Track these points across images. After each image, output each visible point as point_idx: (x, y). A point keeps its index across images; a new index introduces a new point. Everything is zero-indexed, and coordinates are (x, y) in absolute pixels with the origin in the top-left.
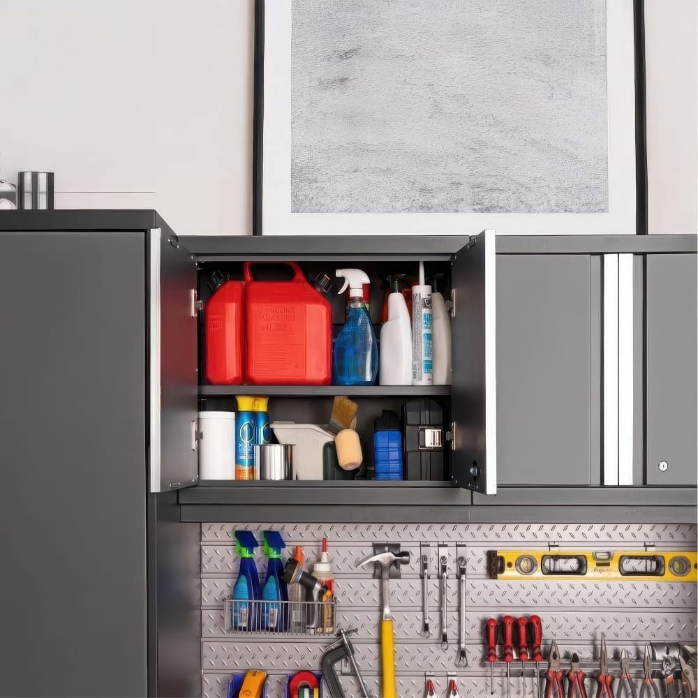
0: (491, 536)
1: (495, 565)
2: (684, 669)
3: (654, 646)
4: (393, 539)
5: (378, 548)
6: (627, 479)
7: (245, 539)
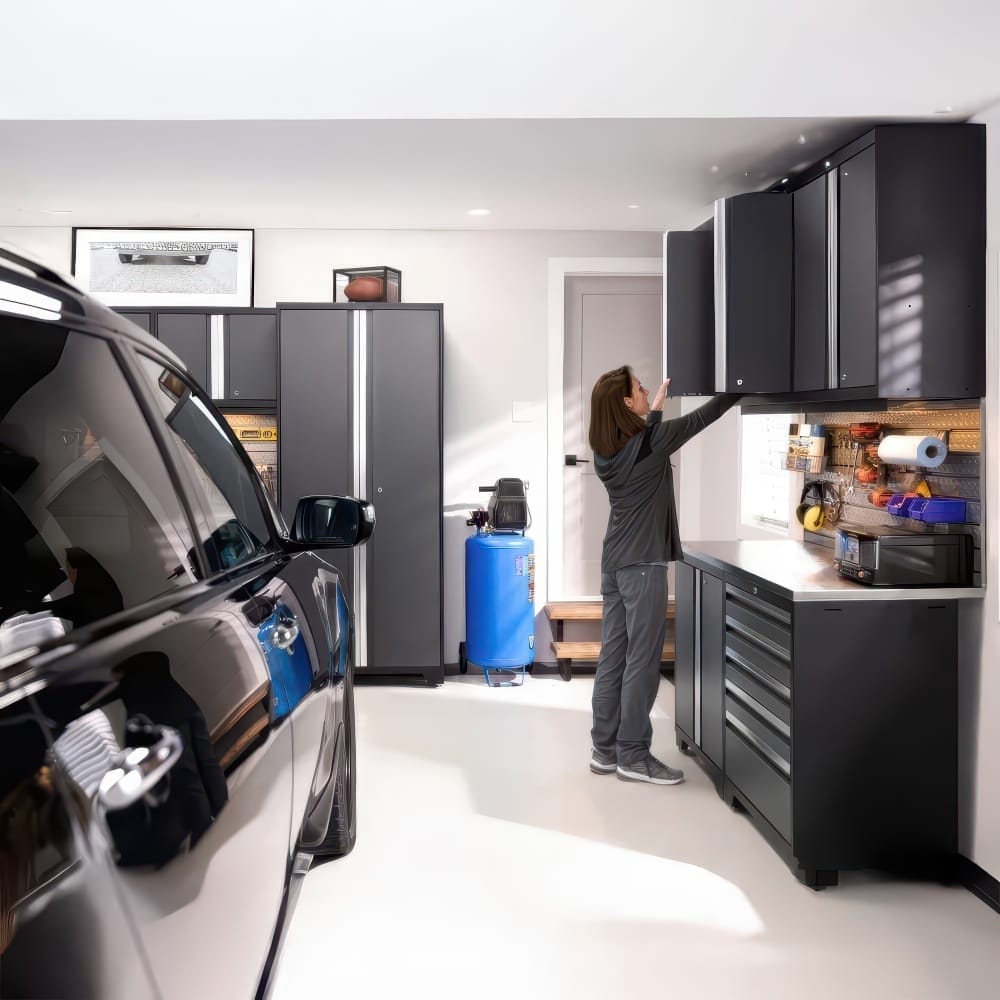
6: (221, 397)
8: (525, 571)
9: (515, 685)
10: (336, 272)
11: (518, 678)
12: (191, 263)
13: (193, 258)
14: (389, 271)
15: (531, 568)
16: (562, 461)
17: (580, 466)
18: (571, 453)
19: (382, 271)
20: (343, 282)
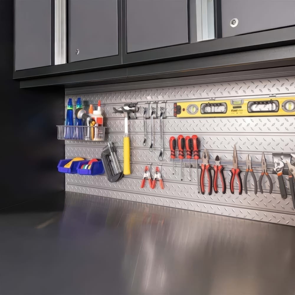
2: (290, 168)
3: (275, 155)
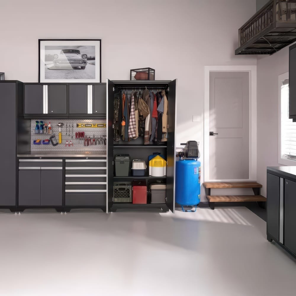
0: (77, 122)
1: (78, 126)
3: (103, 136)
4: (62, 122)
5: (59, 123)
6: (91, 113)
7: (37, 122)
8: (197, 173)
9: (193, 211)
10: (131, 70)
11: (194, 209)
12: (79, 69)
13: (80, 67)
14: (150, 70)
15: (199, 171)
16: (209, 134)
17: (215, 135)
18: (211, 131)
19: (147, 70)
20: (134, 74)
